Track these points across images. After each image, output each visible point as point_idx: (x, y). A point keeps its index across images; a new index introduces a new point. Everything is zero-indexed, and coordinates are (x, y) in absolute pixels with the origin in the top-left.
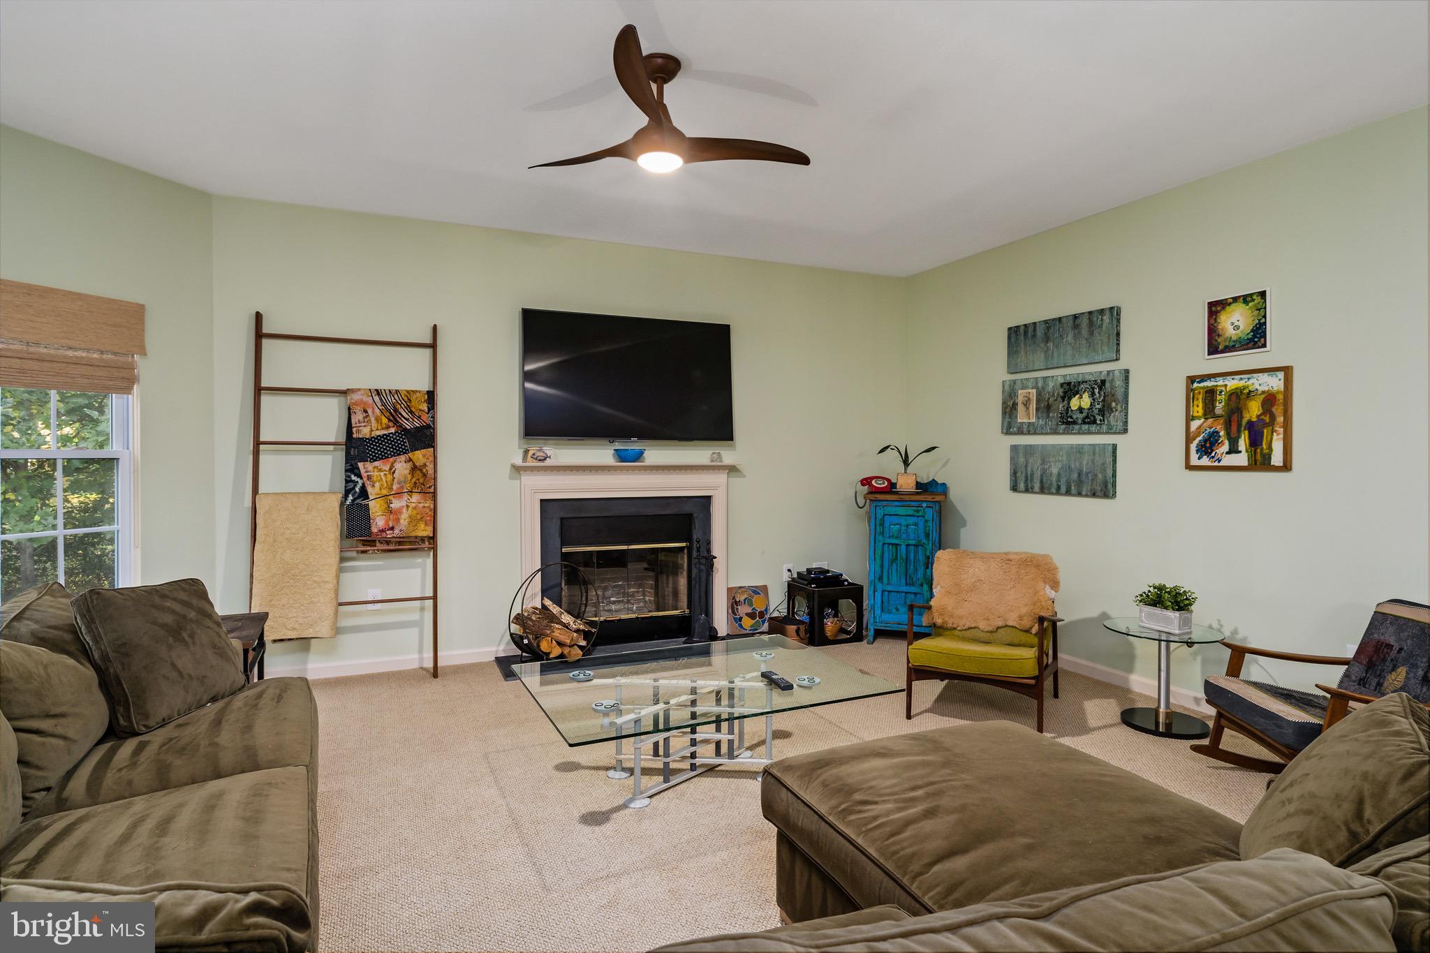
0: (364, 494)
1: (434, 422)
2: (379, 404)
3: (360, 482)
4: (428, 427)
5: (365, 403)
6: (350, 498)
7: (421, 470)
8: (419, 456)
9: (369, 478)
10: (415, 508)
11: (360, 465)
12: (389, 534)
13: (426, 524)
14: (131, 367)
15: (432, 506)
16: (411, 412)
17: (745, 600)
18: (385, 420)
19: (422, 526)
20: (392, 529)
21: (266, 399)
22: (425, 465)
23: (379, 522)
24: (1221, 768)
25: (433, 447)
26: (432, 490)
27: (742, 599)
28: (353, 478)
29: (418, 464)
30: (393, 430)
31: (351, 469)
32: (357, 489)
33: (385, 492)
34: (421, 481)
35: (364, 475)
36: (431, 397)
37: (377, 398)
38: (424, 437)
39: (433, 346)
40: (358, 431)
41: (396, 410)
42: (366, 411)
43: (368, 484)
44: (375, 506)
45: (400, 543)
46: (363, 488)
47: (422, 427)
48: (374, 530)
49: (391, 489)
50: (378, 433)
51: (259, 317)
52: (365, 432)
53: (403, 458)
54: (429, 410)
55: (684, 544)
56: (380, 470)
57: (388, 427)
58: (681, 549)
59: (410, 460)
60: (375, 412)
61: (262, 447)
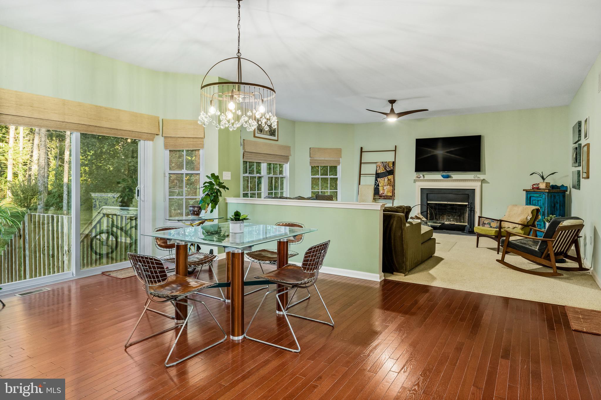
0: (378, 185)
1: (394, 169)
2: (382, 165)
3: (378, 183)
4: (392, 170)
5: (379, 165)
6: (376, 186)
7: (390, 180)
8: (390, 177)
9: (380, 182)
10: (388, 189)
11: (378, 179)
12: (383, 195)
13: (390, 193)
14: (339, 161)
15: (392, 189)
16: (389, 167)
17: (488, 223)
18: (383, 169)
19: (389, 193)
20: (384, 193)
21: (362, 165)
22: (391, 179)
23: (381, 192)
24: (532, 264)
25: (393, 175)
26: (392, 185)
27: (487, 222)
28: (376, 182)
29: (389, 179)
30: (385, 171)
31: (376, 180)
32: (377, 184)
33: (383, 185)
34: (390, 183)
35: (379, 181)
36: (394, 163)
37: (382, 164)
38: (391, 172)
39: (395, 151)
40: (378, 172)
41: (386, 166)
42: (380, 167)
43: (379, 183)
44: (381, 188)
45: (387, 197)
46: (378, 184)
47: (391, 170)
48: (380, 193)
49: (384, 184)
50: (382, 172)
51: (362, 148)
52: (379, 172)
53: (386, 177)
54: (393, 166)
55: (467, 204)
56: (382, 180)
57: (384, 170)
58: (466, 205)
59: (388, 178)
60: (382, 167)
61: (361, 175)
